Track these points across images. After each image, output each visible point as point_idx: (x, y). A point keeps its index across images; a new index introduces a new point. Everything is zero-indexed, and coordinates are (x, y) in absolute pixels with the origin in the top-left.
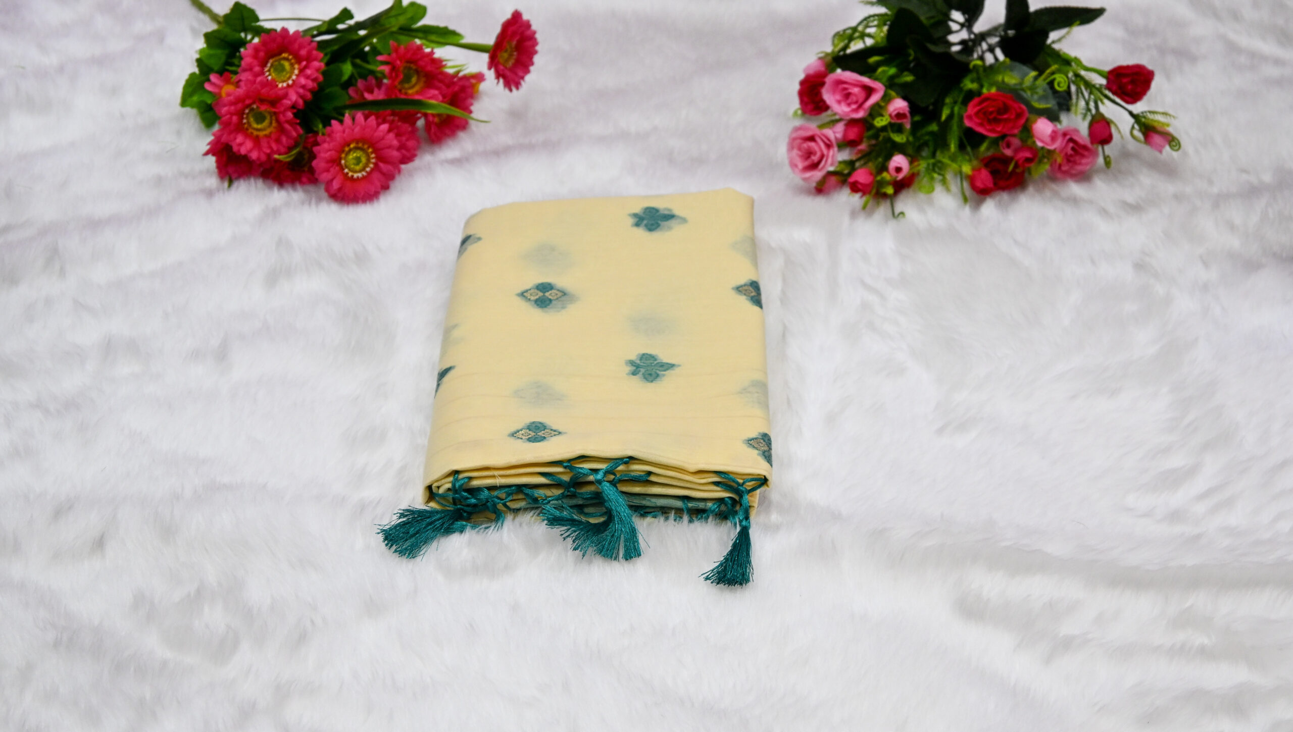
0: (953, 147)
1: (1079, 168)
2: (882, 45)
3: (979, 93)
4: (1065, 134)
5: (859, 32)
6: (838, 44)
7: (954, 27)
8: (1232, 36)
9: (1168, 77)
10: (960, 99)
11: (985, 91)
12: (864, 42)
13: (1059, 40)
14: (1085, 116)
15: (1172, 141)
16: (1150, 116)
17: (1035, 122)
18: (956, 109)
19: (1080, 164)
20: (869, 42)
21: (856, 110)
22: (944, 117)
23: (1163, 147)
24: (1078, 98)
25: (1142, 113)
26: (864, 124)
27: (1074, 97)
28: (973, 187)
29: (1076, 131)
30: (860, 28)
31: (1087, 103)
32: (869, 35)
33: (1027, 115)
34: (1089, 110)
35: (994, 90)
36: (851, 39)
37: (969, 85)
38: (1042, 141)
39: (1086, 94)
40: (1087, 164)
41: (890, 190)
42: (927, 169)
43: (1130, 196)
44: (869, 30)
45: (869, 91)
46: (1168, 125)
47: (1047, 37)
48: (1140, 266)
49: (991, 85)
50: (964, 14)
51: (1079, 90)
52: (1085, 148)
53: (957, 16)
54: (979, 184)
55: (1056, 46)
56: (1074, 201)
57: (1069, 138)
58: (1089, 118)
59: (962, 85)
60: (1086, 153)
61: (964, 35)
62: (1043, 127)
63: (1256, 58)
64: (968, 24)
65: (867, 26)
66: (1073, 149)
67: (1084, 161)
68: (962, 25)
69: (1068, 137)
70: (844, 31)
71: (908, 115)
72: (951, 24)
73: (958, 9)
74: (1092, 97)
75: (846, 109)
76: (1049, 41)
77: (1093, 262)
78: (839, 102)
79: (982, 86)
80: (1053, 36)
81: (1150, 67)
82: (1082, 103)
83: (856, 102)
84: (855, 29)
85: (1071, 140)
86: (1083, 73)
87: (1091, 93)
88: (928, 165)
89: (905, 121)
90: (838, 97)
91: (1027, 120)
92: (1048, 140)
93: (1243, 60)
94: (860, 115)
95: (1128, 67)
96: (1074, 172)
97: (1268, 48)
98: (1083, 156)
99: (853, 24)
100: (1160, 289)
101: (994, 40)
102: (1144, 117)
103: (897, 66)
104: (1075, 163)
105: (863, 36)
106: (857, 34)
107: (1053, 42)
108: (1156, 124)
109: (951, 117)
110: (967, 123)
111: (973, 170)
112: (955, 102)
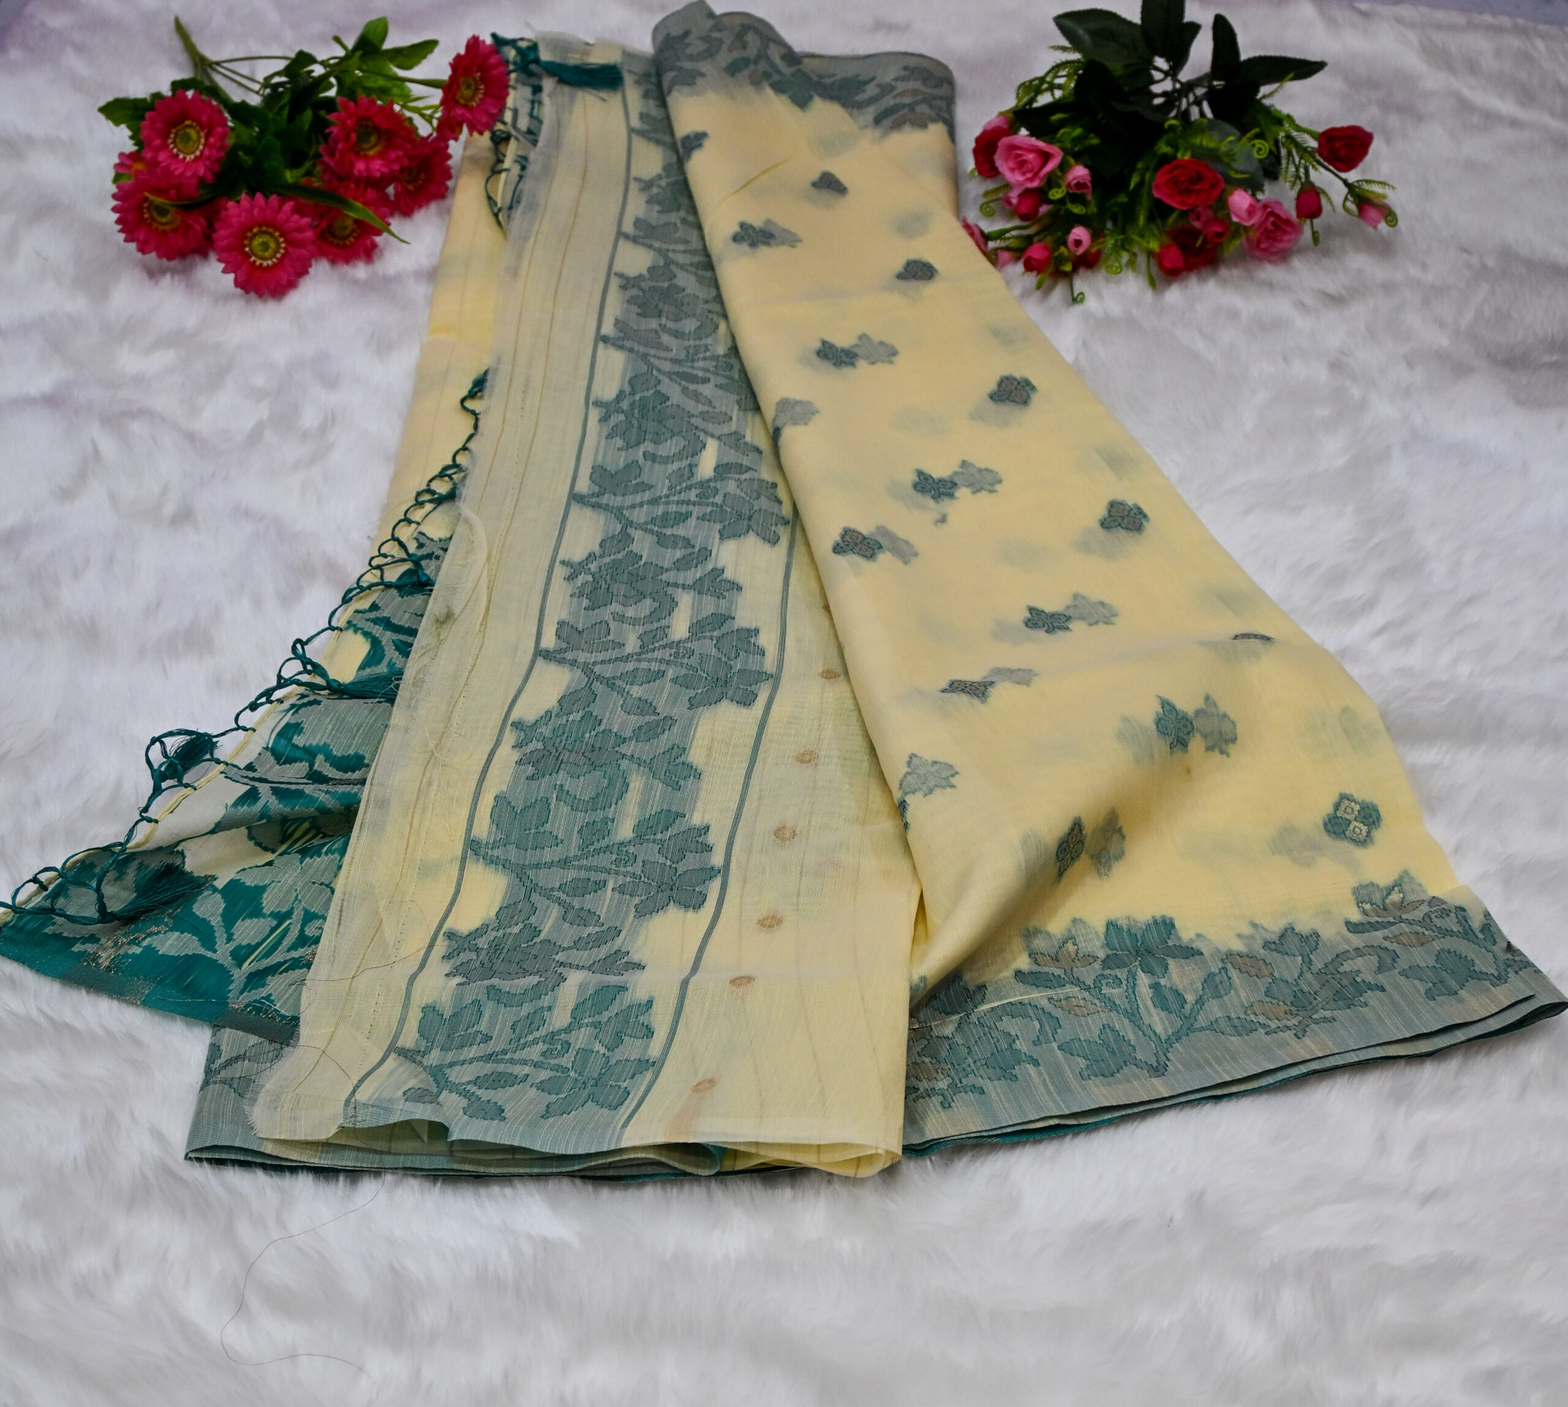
0: (1142, 220)
1: (1280, 246)
2: (1070, 100)
3: (1174, 157)
4: (1265, 206)
5: (1048, 83)
6: (1023, 97)
7: (1158, 76)
8: (1466, 92)
9: (1388, 141)
10: (1152, 165)
11: (1179, 155)
12: (1053, 95)
13: (1271, 94)
14: (1294, 184)
15: (1389, 215)
16: (1366, 186)
17: (1231, 194)
18: (1148, 176)
19: (1281, 241)
20: (1058, 94)
21: (1031, 180)
22: (1132, 186)
23: (1378, 222)
24: (1288, 163)
25: (1358, 181)
26: (1040, 195)
27: (1284, 162)
28: (1161, 267)
29: (1279, 203)
30: (1048, 79)
31: (1297, 170)
32: (1060, 87)
33: (1223, 185)
34: (1298, 177)
35: (1187, 157)
36: (1038, 91)
37: (1163, 148)
38: (1238, 216)
39: (1297, 159)
40: (1289, 241)
41: (1068, 268)
42: (1115, 245)
43: (1332, 284)
44: (1058, 81)
45: (1046, 157)
46: (1385, 197)
47: (1257, 91)
48: (1336, 366)
49: (1186, 149)
50: (1168, 60)
51: (1290, 154)
52: (1288, 222)
53: (1160, 62)
54: (1168, 264)
55: (1267, 102)
56: (1270, 286)
57: (1271, 212)
58: (1298, 187)
59: (1156, 148)
60: (1289, 229)
61: (1167, 85)
62: (1240, 200)
63: (1491, 118)
64: (1172, 73)
65: (1056, 77)
66: (1273, 223)
67: (1285, 238)
68: (1166, 74)
69: (1269, 210)
70: (1031, 81)
71: (1089, 184)
72: (1154, 72)
73: (1161, 56)
74: (1303, 161)
75: (1021, 178)
76: (1259, 96)
77: (1285, 359)
78: (1012, 170)
79: (1177, 150)
80: (1264, 90)
81: (1368, 129)
82: (1292, 169)
83: (1031, 171)
84: (1042, 80)
85: (1272, 213)
86: (1294, 134)
87: (1301, 158)
88: (1116, 241)
89: (1085, 191)
90: (1011, 164)
91: (1223, 191)
92: (1244, 215)
93: (1475, 119)
94: (1035, 184)
95: (1342, 129)
96: (1274, 250)
97: (1506, 106)
98: (1285, 232)
99: (1041, 74)
100: (1355, 392)
101: (1200, 91)
102: (1359, 187)
103: (1082, 126)
104: (1275, 240)
105: (1052, 87)
106: (1045, 86)
107: (1264, 97)
108: (1371, 196)
109: (1140, 184)
110: (1156, 195)
111: (1162, 247)
112: (1147, 168)
